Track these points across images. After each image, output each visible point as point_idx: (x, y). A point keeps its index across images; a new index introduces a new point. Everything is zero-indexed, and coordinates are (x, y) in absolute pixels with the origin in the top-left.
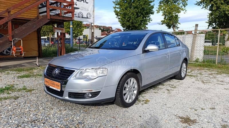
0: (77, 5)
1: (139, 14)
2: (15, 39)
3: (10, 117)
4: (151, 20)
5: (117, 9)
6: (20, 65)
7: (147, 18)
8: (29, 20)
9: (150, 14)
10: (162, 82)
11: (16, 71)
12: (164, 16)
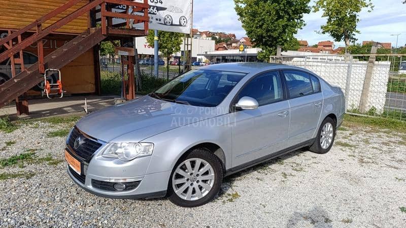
0: (162, 3)
1: (282, 13)
2: (49, 70)
3: (8, 211)
4: (305, 25)
5: (240, 5)
6: (60, 111)
7: (296, 20)
8: (75, 36)
9: (303, 14)
10: (282, 156)
11: (49, 122)
12: (328, 17)
